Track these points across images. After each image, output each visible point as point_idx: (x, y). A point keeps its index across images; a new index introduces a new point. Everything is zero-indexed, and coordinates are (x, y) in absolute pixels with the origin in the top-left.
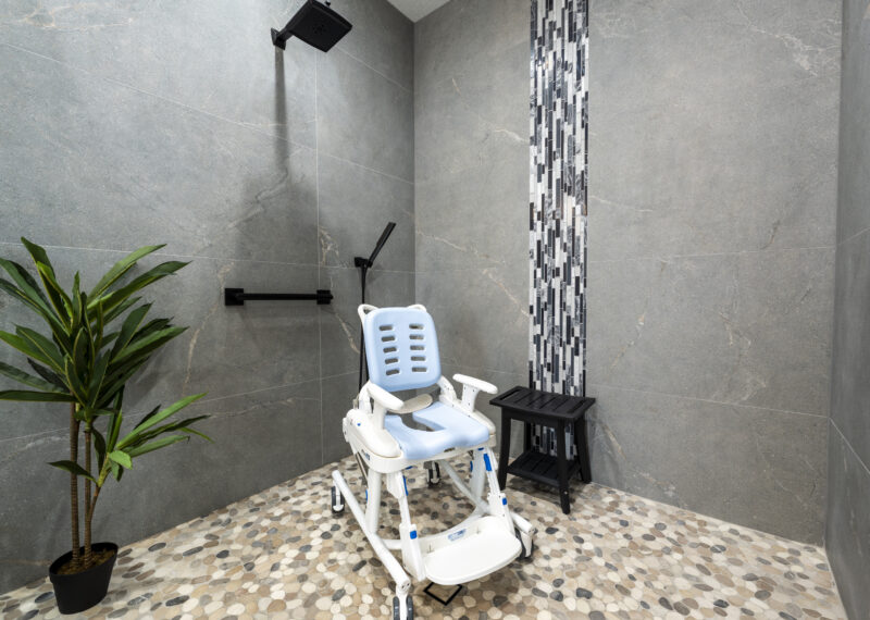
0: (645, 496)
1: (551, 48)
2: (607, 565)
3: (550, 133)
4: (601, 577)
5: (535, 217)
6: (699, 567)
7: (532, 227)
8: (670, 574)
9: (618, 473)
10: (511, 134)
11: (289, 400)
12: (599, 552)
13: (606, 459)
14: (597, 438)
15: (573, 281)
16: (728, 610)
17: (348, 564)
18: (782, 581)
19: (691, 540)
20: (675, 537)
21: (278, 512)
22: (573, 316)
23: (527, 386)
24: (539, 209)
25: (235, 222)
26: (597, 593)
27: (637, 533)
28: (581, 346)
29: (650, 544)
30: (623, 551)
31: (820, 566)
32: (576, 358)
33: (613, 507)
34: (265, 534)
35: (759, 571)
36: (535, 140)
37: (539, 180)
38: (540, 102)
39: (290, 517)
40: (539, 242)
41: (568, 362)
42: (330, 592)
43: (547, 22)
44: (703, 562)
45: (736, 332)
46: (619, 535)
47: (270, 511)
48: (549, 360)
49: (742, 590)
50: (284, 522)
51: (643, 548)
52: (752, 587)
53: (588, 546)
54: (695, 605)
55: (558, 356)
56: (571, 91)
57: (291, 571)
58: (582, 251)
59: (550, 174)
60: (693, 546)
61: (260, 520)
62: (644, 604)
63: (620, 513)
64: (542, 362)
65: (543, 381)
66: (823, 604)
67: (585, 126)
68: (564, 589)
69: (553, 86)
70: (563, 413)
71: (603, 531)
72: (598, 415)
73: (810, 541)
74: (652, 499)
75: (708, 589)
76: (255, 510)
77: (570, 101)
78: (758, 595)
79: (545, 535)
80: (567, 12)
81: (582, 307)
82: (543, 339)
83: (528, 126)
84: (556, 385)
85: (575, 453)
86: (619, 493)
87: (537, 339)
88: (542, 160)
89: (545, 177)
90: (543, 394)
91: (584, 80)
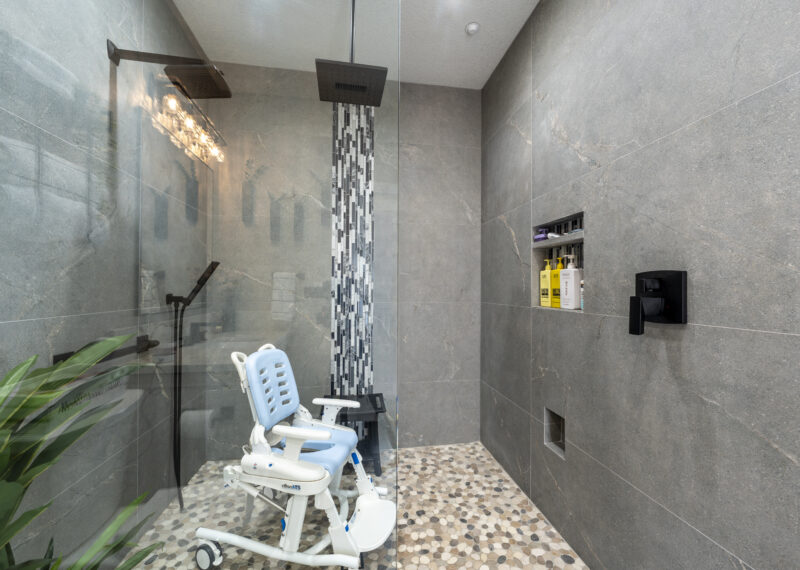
1: (348, 152)
2: (418, 493)
3: (348, 210)
4: (421, 500)
5: (336, 267)
6: (451, 472)
7: (333, 273)
10: (316, 201)
12: (410, 489)
15: (364, 315)
16: (472, 485)
18: (477, 462)
19: (440, 461)
20: (433, 463)
22: (364, 339)
23: (330, 394)
24: (339, 262)
28: (369, 359)
29: (427, 472)
30: (419, 482)
31: (483, 450)
32: (366, 368)
33: (397, 460)
35: (469, 462)
37: (339, 241)
38: (340, 185)
40: (339, 286)
41: (361, 371)
43: (345, 132)
44: (450, 469)
46: (411, 474)
48: (347, 371)
49: (469, 474)
51: (425, 475)
52: (471, 470)
53: (403, 488)
54: (461, 490)
55: (353, 368)
56: (362, 187)
59: (348, 239)
60: (442, 463)
63: (403, 462)
64: (341, 374)
65: (341, 388)
66: (492, 465)
67: (371, 213)
68: (411, 517)
69: (349, 177)
71: (403, 476)
74: (412, 446)
77: (362, 194)
78: (475, 473)
80: (359, 133)
81: (370, 332)
82: (341, 357)
83: (330, 199)
84: (352, 389)
85: (366, 434)
86: (395, 450)
87: (337, 357)
88: (342, 227)
89: (343, 239)
91: (371, 183)
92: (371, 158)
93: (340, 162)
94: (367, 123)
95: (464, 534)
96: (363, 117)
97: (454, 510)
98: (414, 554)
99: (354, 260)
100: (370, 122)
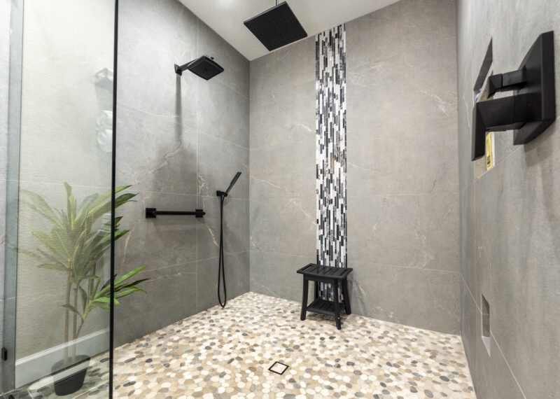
0: (379, 319)
1: (327, 86)
2: (361, 351)
3: (327, 129)
4: (359, 356)
5: (320, 172)
6: (405, 348)
7: (317, 176)
8: (392, 352)
9: (365, 308)
10: (306, 127)
11: (179, 274)
12: (357, 346)
13: (359, 300)
14: (354, 290)
15: (340, 206)
16: (417, 364)
17: (224, 361)
18: (441, 351)
19: (401, 337)
20: (393, 336)
21: (176, 338)
22: (340, 225)
23: (316, 263)
24: (322, 168)
25: (153, 171)
26: (357, 363)
27: (375, 336)
28: (344, 241)
29: (381, 340)
30: (369, 344)
31: (458, 344)
32: (342, 247)
33: (363, 325)
34: (171, 350)
35: (431, 347)
36: (319, 132)
37: (321, 153)
38: (321, 112)
39: (184, 340)
40: (321, 186)
41: (338, 250)
42: (217, 374)
43: (325, 72)
44: (406, 346)
45: (419, 233)
46: (366, 337)
47: (171, 338)
48: (328, 248)
49: (424, 356)
50: (181, 342)
51: (378, 342)
52: (429, 354)
53: (351, 343)
54: (403, 364)
55: (332, 246)
56: (337, 108)
57: (192, 366)
58: (344, 190)
59: (327, 150)
60: (402, 339)
61: (166, 342)
62: (379, 365)
63: (367, 327)
64: (324, 250)
65: (324, 260)
66: (458, 358)
67: (345, 127)
68: (340, 363)
69: (328, 104)
70: (336, 276)
71: (358, 336)
72: (354, 277)
73: (455, 333)
74: (382, 320)
75: (409, 357)
76: (161, 337)
77: (337, 114)
78: (431, 357)
79: (329, 340)
80: (335, 69)
81: (344, 220)
82: (324, 237)
83: (315, 125)
84: (331, 262)
85: (342, 299)
86: (365, 318)
87: (321, 237)
88: (323, 142)
89: (324, 151)
90: (324, 267)
91: (344, 104)
93: (321, 95)
94: (341, 59)
95: (375, 393)
96: (337, 56)
97: (382, 373)
98: (321, 385)
99: (332, 166)
100: (343, 58)
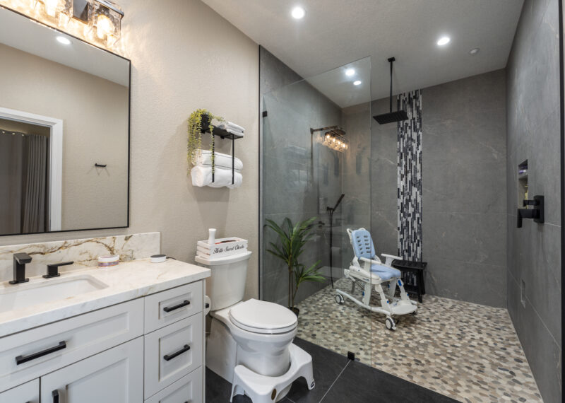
0: (446, 297)
1: (406, 132)
3: (406, 163)
4: (440, 317)
5: (400, 193)
7: (399, 197)
8: (461, 316)
9: (436, 290)
10: (389, 161)
12: (437, 312)
13: (431, 285)
14: (427, 277)
15: (417, 219)
18: (494, 316)
19: (465, 308)
20: (460, 308)
22: (417, 232)
24: (402, 191)
26: (441, 320)
28: (420, 243)
29: (452, 310)
30: (444, 312)
31: (506, 313)
32: (418, 248)
33: (436, 301)
34: (323, 309)
37: (402, 180)
38: (402, 151)
40: (402, 204)
41: (415, 249)
44: (470, 313)
45: (477, 239)
46: (441, 308)
47: (317, 304)
48: (407, 248)
49: (483, 318)
50: (325, 306)
51: (450, 311)
53: (432, 311)
54: (470, 322)
55: (410, 247)
56: (415, 149)
57: (343, 317)
58: (420, 208)
59: (406, 179)
60: (466, 310)
63: (439, 302)
64: (404, 249)
65: (404, 256)
66: (506, 320)
67: (420, 163)
68: (430, 320)
69: (407, 146)
71: (436, 307)
72: (428, 269)
73: (503, 308)
74: (449, 298)
75: (473, 319)
76: (311, 303)
77: (414, 153)
80: (413, 121)
81: (420, 228)
82: (404, 240)
83: (397, 159)
84: (410, 258)
86: (437, 297)
87: (401, 240)
88: (403, 172)
89: (404, 179)
91: (420, 147)
92: (420, 133)
93: (402, 139)
94: (417, 114)
95: (457, 333)
96: (415, 112)
97: (458, 325)
99: (410, 189)
100: (419, 113)
